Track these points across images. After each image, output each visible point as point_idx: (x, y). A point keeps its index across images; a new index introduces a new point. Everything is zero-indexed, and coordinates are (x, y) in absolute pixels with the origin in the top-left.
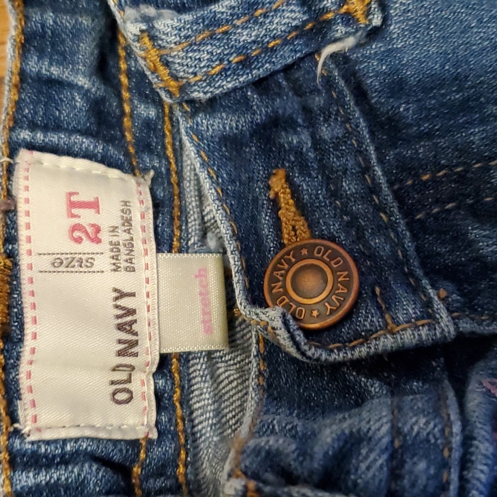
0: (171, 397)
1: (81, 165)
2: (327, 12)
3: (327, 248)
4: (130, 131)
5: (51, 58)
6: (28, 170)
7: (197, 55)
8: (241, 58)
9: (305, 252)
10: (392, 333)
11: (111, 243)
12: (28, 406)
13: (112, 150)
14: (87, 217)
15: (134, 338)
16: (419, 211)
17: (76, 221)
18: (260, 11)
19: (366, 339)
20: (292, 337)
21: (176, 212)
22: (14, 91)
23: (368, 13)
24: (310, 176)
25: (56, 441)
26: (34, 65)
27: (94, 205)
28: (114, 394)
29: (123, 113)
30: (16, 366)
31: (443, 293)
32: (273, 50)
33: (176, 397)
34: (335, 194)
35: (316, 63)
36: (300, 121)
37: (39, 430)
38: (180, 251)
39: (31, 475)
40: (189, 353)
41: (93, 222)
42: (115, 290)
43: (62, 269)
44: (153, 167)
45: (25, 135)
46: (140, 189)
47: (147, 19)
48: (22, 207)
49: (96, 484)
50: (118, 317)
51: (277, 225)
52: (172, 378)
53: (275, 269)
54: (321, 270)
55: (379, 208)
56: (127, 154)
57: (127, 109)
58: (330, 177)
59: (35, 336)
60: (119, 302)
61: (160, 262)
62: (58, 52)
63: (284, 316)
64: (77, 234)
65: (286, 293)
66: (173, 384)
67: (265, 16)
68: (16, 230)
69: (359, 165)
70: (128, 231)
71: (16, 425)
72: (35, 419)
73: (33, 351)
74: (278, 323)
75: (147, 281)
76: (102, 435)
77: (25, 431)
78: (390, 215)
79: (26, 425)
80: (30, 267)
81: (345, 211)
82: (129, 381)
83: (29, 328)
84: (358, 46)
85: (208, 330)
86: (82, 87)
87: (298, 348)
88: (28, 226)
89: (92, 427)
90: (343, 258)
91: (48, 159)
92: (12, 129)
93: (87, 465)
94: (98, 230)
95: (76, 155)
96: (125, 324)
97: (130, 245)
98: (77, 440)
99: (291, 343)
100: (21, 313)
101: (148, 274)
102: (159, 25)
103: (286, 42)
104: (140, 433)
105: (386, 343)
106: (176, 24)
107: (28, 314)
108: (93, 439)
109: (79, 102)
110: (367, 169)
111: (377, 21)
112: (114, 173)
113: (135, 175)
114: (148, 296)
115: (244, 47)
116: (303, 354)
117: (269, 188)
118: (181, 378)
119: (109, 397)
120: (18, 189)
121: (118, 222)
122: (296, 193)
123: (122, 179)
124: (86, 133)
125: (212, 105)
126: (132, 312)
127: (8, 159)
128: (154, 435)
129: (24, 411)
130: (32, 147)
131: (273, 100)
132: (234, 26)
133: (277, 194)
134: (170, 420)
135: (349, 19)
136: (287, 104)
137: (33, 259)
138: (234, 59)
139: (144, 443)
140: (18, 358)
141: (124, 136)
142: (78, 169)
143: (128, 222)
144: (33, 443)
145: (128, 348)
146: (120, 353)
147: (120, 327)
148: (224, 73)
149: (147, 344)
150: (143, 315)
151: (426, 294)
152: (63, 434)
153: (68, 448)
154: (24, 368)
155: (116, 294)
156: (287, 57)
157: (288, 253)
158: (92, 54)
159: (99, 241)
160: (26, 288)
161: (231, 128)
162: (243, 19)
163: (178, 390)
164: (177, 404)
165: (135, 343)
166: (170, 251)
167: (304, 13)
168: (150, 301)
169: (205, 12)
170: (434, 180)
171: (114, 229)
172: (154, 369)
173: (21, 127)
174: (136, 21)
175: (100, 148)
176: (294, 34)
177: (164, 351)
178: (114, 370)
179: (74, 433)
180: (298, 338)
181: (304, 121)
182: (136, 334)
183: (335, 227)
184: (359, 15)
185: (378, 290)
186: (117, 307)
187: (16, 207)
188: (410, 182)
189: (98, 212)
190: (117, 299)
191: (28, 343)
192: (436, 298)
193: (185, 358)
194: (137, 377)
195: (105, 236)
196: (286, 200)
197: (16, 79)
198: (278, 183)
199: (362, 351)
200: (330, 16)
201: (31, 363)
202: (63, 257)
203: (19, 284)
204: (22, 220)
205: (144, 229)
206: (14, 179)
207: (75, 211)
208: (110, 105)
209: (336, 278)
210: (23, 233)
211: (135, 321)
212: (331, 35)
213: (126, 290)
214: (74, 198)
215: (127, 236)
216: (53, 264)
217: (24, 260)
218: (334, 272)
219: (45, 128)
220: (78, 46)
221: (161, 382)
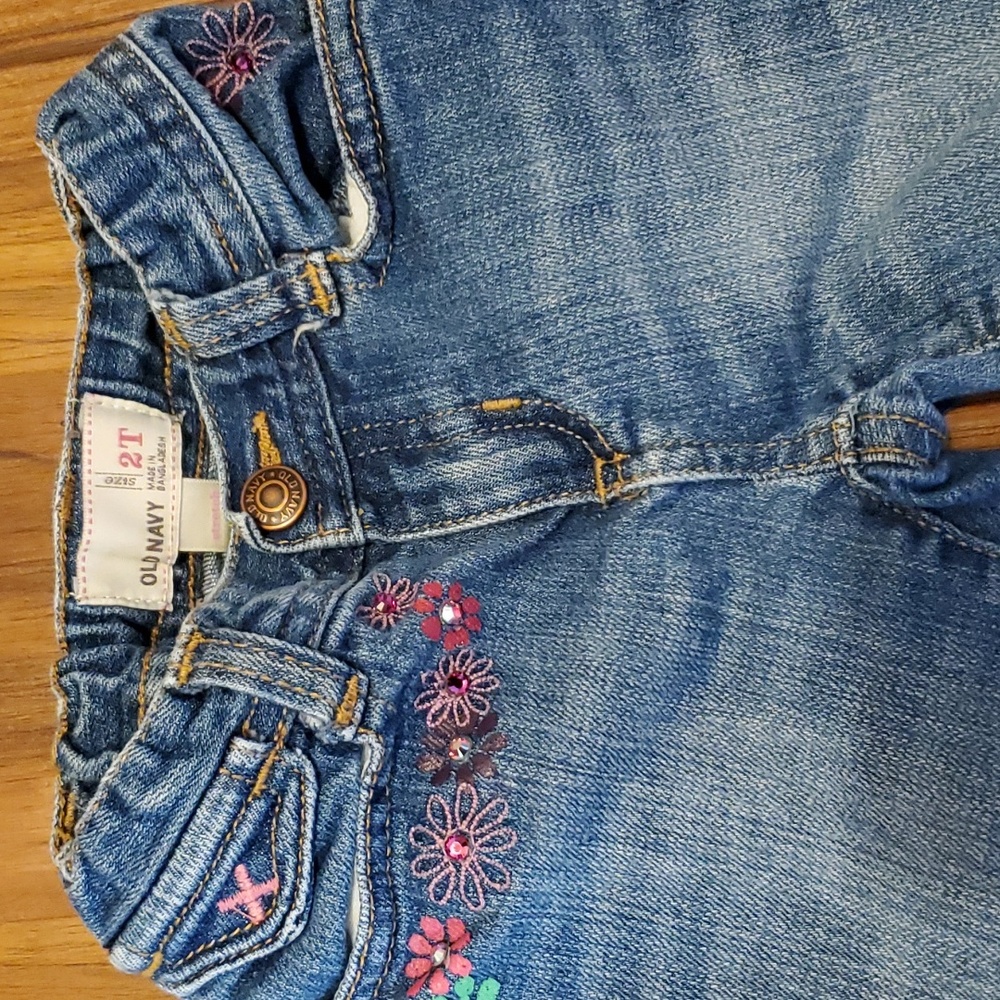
0: (186, 584)
1: (130, 405)
2: (301, 303)
3: (288, 473)
4: (169, 379)
5: (112, 325)
6: (90, 408)
7: (201, 330)
8: (234, 333)
9: (272, 474)
10: (321, 536)
11: (149, 468)
12: (81, 581)
13: (154, 395)
14: (132, 448)
15: (160, 538)
16: (360, 452)
17: (123, 450)
18: (251, 301)
19: (305, 539)
20: (251, 534)
21: (201, 445)
22: (82, 346)
23: (330, 307)
24: (283, 419)
25: (97, 606)
26: (98, 329)
27: (138, 439)
28: (143, 577)
29: (165, 365)
30: (74, 553)
31: (361, 512)
32: (259, 329)
33: (190, 583)
34: (300, 434)
35: (294, 336)
36: (278, 378)
37: (87, 598)
38: (201, 477)
39: (78, 627)
40: (203, 553)
41: (137, 451)
42: (149, 503)
43: (112, 485)
44: (186, 408)
45: (90, 382)
46: (174, 427)
47: (166, 300)
48: (86, 438)
49: (122, 637)
50: (150, 522)
51: (257, 452)
52: (189, 569)
53: (251, 484)
54: (281, 488)
55: (330, 447)
56: (166, 397)
57: (168, 361)
58: (296, 421)
59: (90, 532)
60: (152, 512)
61: (185, 485)
62: (117, 320)
63: (247, 518)
64: (124, 460)
65: (255, 503)
66: (189, 574)
67: (254, 304)
68: (81, 454)
69: (319, 415)
70: (162, 460)
71: (72, 594)
72: (85, 591)
73: (88, 542)
74: (242, 523)
75: (174, 498)
76: (131, 605)
77: (77, 598)
78: (337, 453)
79: (78, 594)
80: (90, 482)
81: (306, 447)
82: (155, 569)
83: (86, 526)
84: (324, 328)
85: (217, 537)
86: (134, 347)
87: (256, 542)
88: (90, 452)
89: (125, 599)
90: (298, 482)
91: (106, 399)
92: (79, 377)
93: (117, 625)
94: (140, 458)
95: (126, 398)
96: (155, 528)
97: (163, 471)
98: (111, 607)
99: (250, 538)
100: (81, 515)
101: (174, 493)
102: (175, 306)
103: (269, 323)
104: (160, 606)
105: (316, 543)
106: (187, 307)
107: (87, 516)
108: (123, 607)
109: (131, 358)
110: (323, 418)
111: (336, 312)
112: (155, 412)
113: (170, 413)
114: (173, 509)
115: (236, 326)
116: (259, 546)
117: (252, 424)
118: (195, 570)
119: (139, 579)
120: (84, 424)
121: (155, 453)
122: (271, 430)
123: (161, 418)
124: (135, 381)
125: (213, 362)
126: (160, 520)
127: (76, 400)
128: (170, 609)
129: (78, 584)
130: (94, 391)
131: (258, 364)
132: (230, 311)
133: (258, 430)
134: (184, 600)
135: (317, 309)
136: (268, 366)
137: (92, 477)
138: (229, 334)
139: (162, 613)
140: (77, 547)
141: (164, 382)
142: (127, 408)
143: (162, 453)
144: (82, 606)
145: (155, 545)
146: (150, 549)
147: (151, 530)
148: (220, 343)
149: (170, 543)
150: (168, 523)
151: (349, 511)
152: (103, 602)
153: (106, 612)
154: (80, 554)
155: (149, 506)
156: (268, 333)
157: (261, 474)
158: (143, 321)
159: (139, 466)
160: (86, 497)
161: (226, 380)
162: (237, 306)
163: (192, 579)
164: (191, 589)
165: (160, 543)
166: (193, 477)
167: (283, 303)
168: (174, 513)
169: (208, 299)
170: (372, 429)
171: (152, 458)
172: (174, 562)
173: (87, 376)
174: (158, 300)
175: (145, 394)
176: (275, 317)
177: (183, 549)
178: (144, 560)
179: (111, 602)
180: (255, 535)
181: (282, 378)
182: (162, 536)
183: (297, 458)
184: (324, 306)
185: (320, 506)
186: (150, 515)
187: (81, 436)
188: (355, 430)
189: (141, 445)
190: (150, 509)
191: (85, 536)
192: (355, 515)
193: (200, 557)
194: (160, 566)
195: (144, 463)
196: (264, 434)
197: (84, 338)
198: (259, 422)
199: (299, 548)
200: (302, 306)
201: (86, 550)
202: (113, 476)
203: (81, 494)
204: (85, 447)
205: (174, 459)
206: (81, 415)
207: (125, 443)
208: (155, 359)
209: (290, 495)
210: (85, 457)
211: (162, 527)
212: (303, 319)
213: (157, 504)
214: (124, 433)
215: (160, 464)
216: (106, 481)
217: (86, 477)
218: (290, 490)
219: (106, 377)
220: (133, 315)
221: (179, 572)
